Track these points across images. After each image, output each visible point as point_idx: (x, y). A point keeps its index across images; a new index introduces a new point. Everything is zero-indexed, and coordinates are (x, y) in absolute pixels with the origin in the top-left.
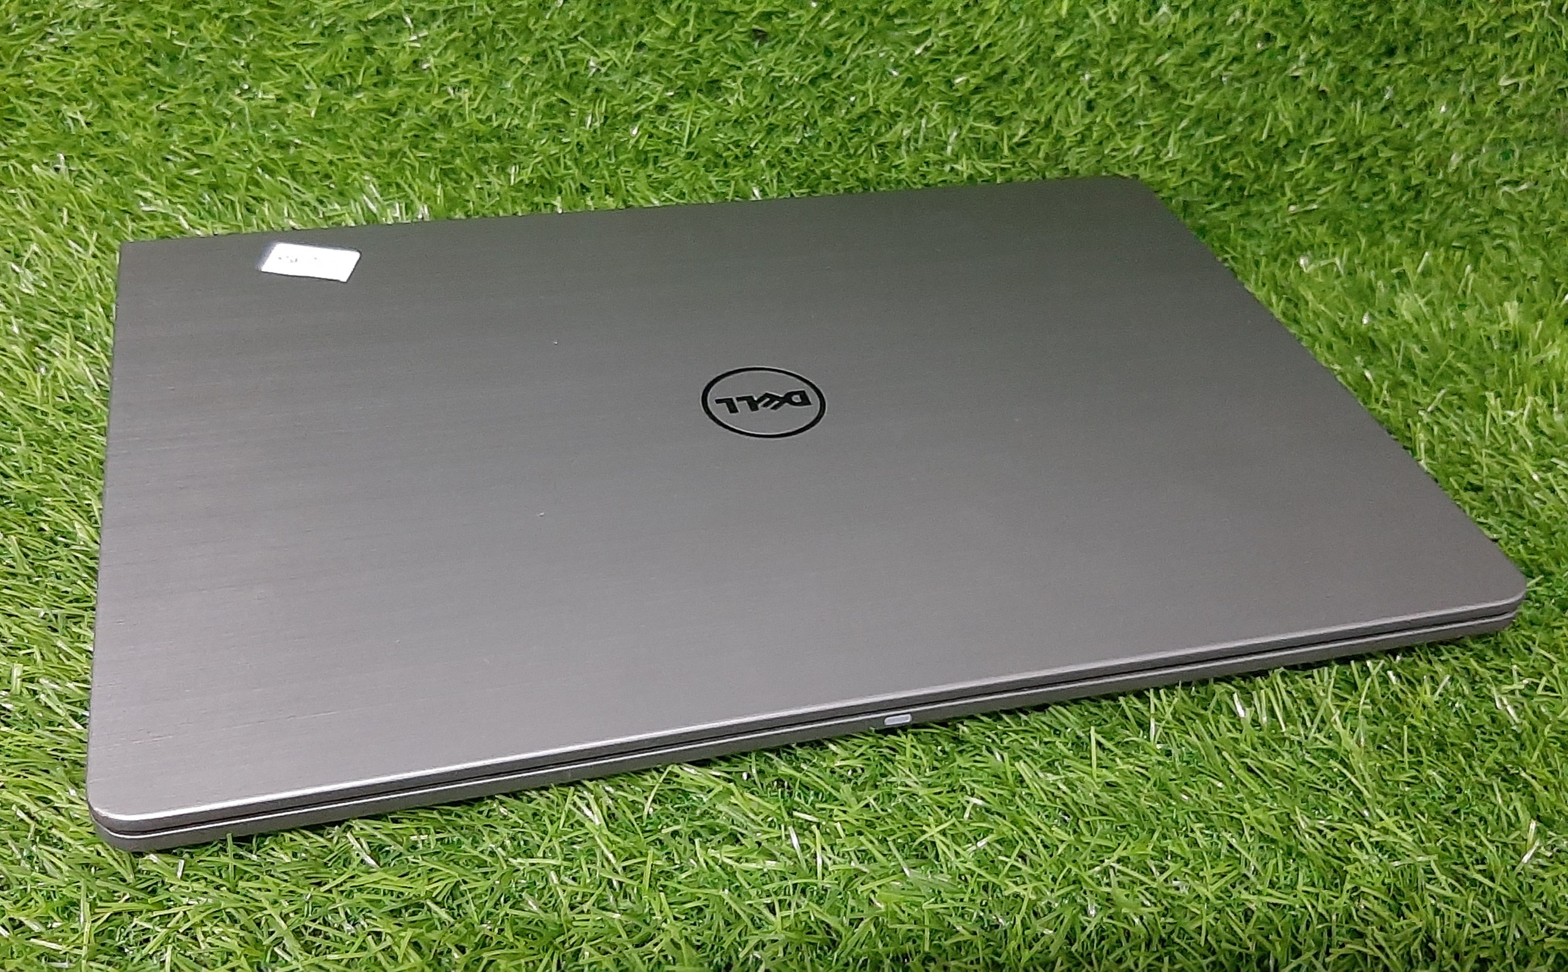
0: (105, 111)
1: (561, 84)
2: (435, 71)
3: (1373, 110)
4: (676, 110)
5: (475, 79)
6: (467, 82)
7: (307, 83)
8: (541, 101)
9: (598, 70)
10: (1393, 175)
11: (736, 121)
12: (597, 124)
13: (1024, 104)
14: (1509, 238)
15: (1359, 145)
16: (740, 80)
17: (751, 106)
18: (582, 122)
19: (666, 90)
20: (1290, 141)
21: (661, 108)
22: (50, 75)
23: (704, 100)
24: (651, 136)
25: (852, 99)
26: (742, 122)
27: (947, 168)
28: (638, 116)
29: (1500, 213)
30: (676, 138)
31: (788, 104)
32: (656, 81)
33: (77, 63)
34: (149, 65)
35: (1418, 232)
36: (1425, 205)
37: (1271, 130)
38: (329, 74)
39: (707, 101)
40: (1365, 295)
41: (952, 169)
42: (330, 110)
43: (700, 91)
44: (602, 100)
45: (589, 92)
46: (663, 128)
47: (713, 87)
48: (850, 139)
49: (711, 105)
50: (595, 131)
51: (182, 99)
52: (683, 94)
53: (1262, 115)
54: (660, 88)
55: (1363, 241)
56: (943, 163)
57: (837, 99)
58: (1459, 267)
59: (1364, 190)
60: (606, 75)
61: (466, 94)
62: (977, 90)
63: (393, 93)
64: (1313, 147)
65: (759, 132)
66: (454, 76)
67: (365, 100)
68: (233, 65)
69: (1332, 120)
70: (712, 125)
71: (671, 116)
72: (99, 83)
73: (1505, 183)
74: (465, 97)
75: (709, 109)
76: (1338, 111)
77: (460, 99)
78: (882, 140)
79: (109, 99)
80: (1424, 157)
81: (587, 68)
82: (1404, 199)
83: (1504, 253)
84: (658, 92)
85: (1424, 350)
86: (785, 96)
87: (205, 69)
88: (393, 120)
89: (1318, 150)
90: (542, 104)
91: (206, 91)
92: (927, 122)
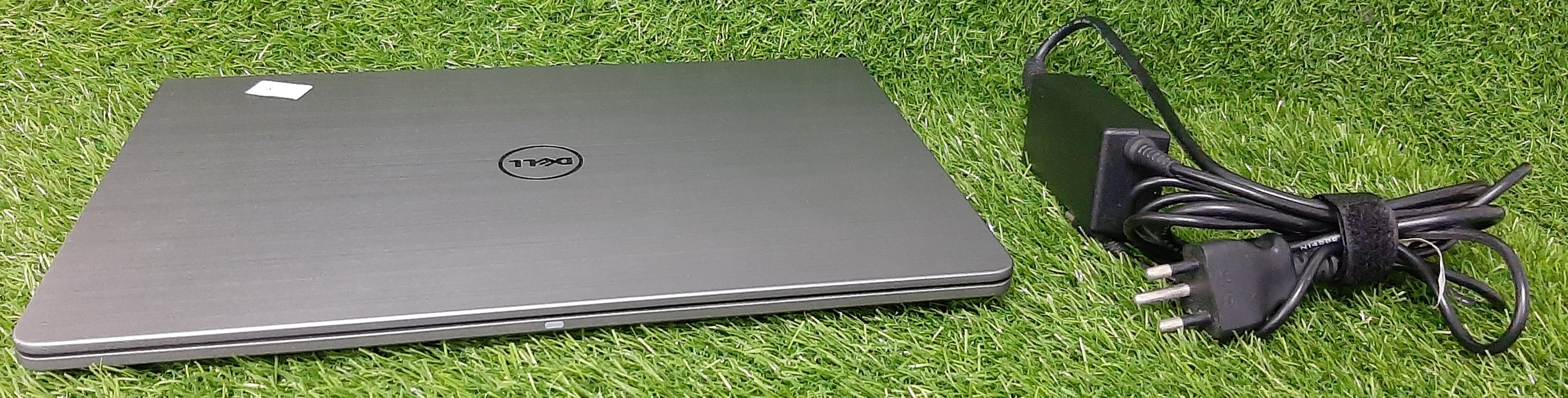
0: (406, 38)
1: (699, 15)
2: (620, 9)
3: (1233, 12)
4: (774, 29)
5: (644, 13)
6: (640, 15)
7: (537, 18)
8: (687, 26)
9: (723, 6)
10: (1252, 54)
11: (813, 36)
12: (723, 40)
13: (1002, 17)
14: (1337, 93)
15: (1226, 34)
16: (814, 9)
17: (822, 26)
18: (714, 39)
19: (767, 17)
20: (1180, 34)
21: (764, 29)
22: (371, 16)
23: (791, 22)
24: (758, 47)
25: (890, 19)
26: (817, 37)
27: (953, 60)
28: (748, 35)
29: (1328, 76)
30: (774, 48)
31: (846, 24)
32: (760, 11)
33: (390, 9)
34: (436, 9)
35: (1274, 91)
36: (1277, 74)
37: (1166, 27)
38: (552, 11)
39: (793, 24)
40: (1243, 128)
41: (956, 61)
42: (551, 35)
43: (789, 17)
44: (725, 25)
45: (718, 20)
46: (765, 41)
47: (797, 15)
48: (889, 47)
49: (797, 26)
50: (721, 45)
51: (457, 30)
52: (778, 20)
53: (1158, 17)
54: (763, 16)
55: (1238, 97)
56: (951, 58)
57: (880, 20)
58: (1305, 112)
59: (1235, 64)
60: (728, 9)
61: (638, 23)
62: (971, 10)
63: (592, 23)
64: (1196, 37)
65: (829, 43)
66: (630, 12)
67: (574, 28)
68: (490, 8)
69: (1206, 20)
70: (797, 39)
71: (770, 34)
72: (404, 20)
73: (1329, 57)
74: (638, 25)
75: (795, 29)
76: (1209, 14)
77: (635, 25)
78: (910, 45)
79: (409, 31)
80: (1272, 42)
81: (716, 4)
82: (1261, 70)
83: (1335, 103)
84: (762, 18)
85: (1284, 154)
86: (844, 19)
87: (471, 11)
88: (591, 40)
89: (1198, 39)
90: (687, 27)
91: (472, 24)
92: (939, 32)
